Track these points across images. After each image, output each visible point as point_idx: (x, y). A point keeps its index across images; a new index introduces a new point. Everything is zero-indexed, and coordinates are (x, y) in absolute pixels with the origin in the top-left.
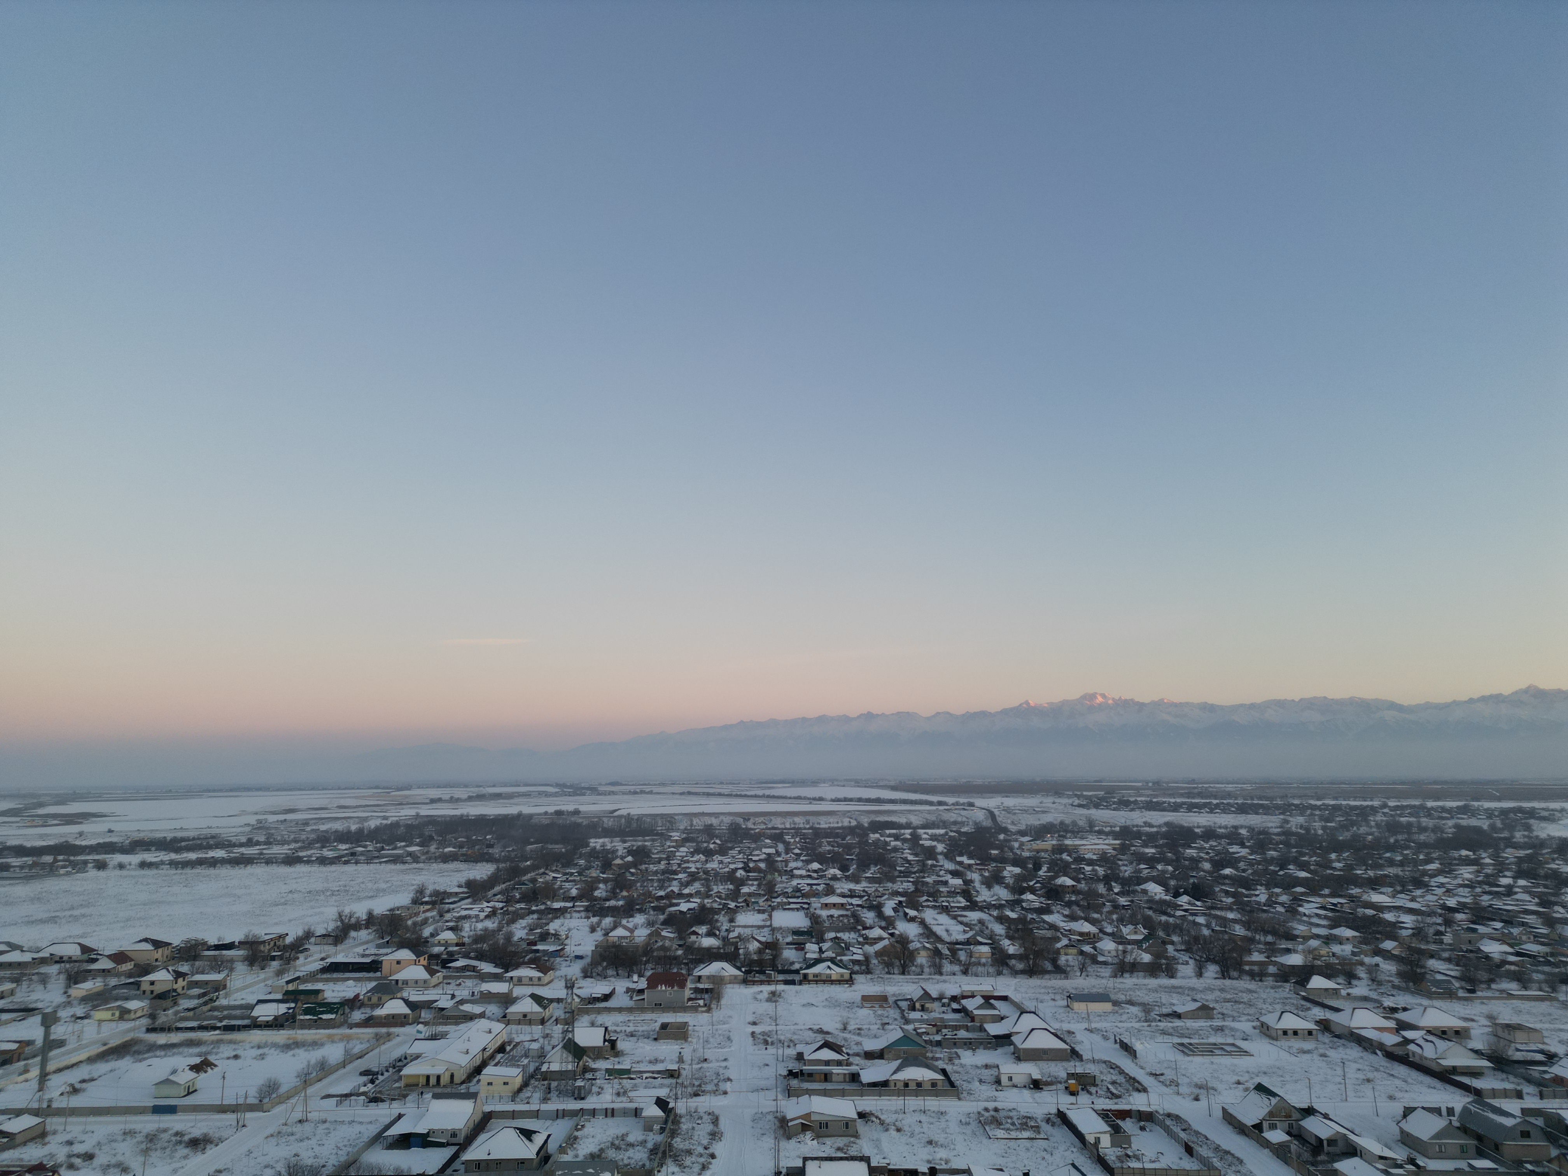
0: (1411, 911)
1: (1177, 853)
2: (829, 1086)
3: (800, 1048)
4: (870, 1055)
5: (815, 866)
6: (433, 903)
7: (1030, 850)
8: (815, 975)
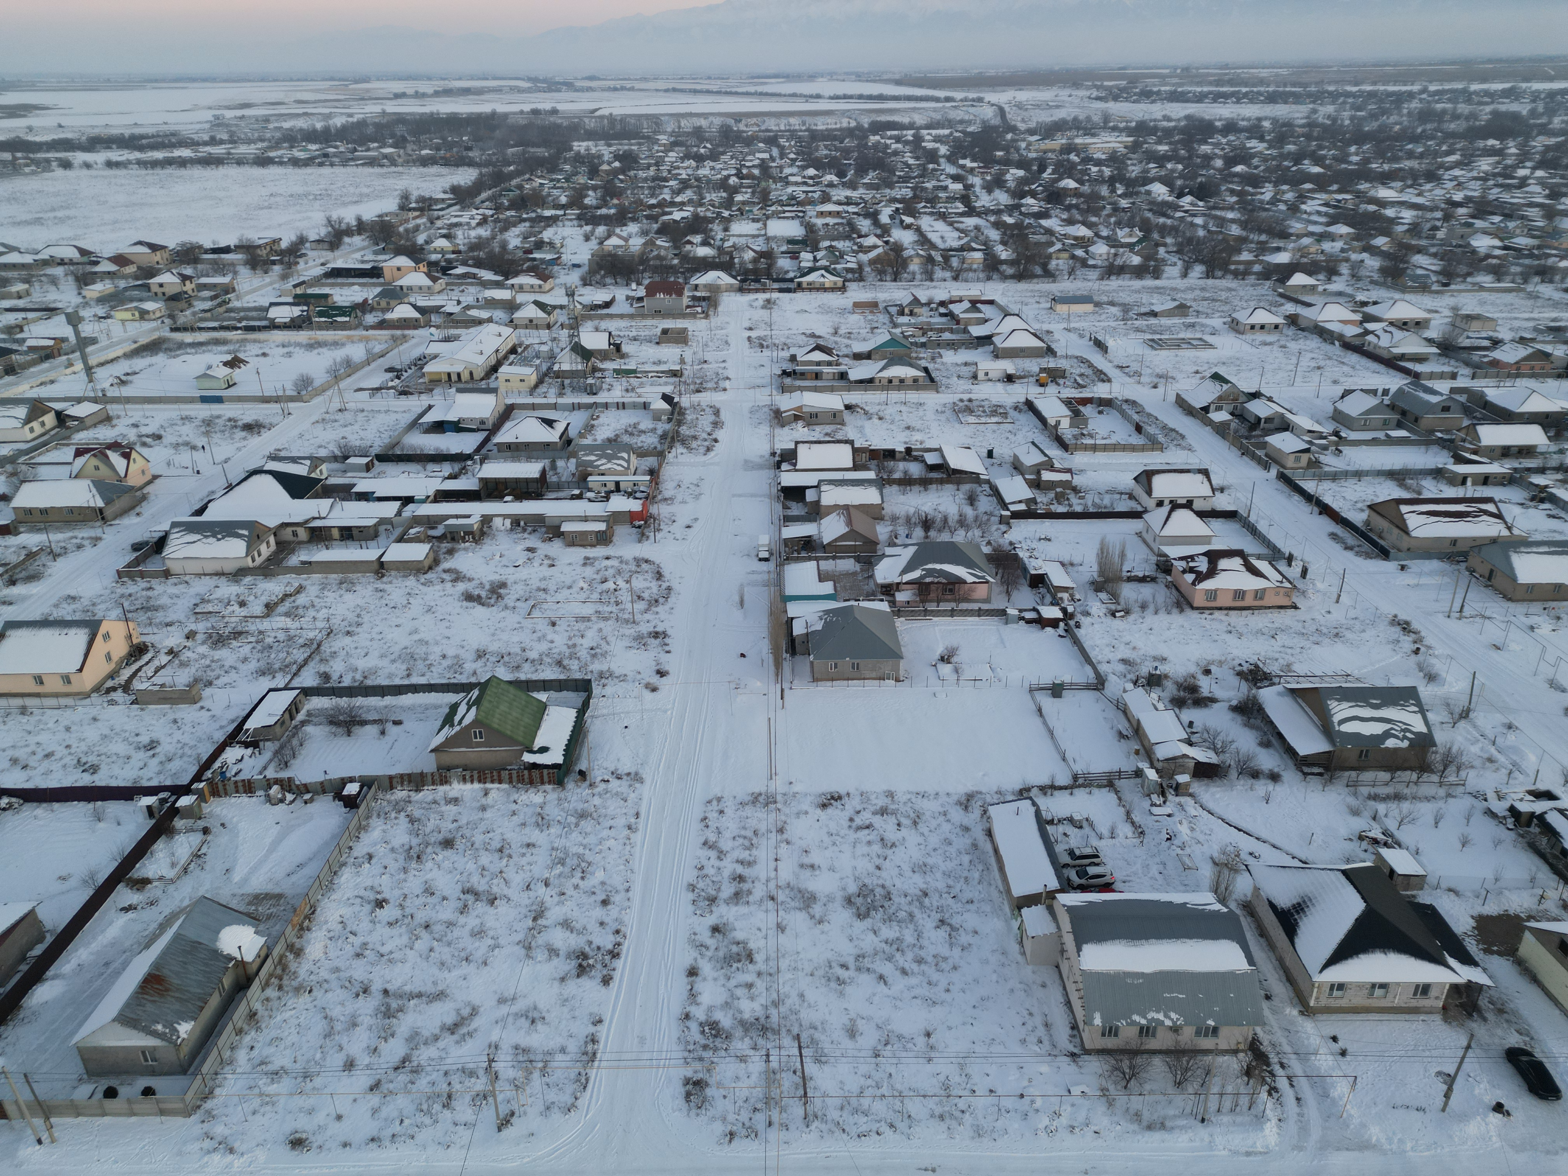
0: (1414, 206)
1: (1190, 150)
2: (819, 383)
3: (793, 351)
4: (858, 357)
5: (811, 172)
6: (421, 210)
7: (1037, 151)
8: (809, 284)
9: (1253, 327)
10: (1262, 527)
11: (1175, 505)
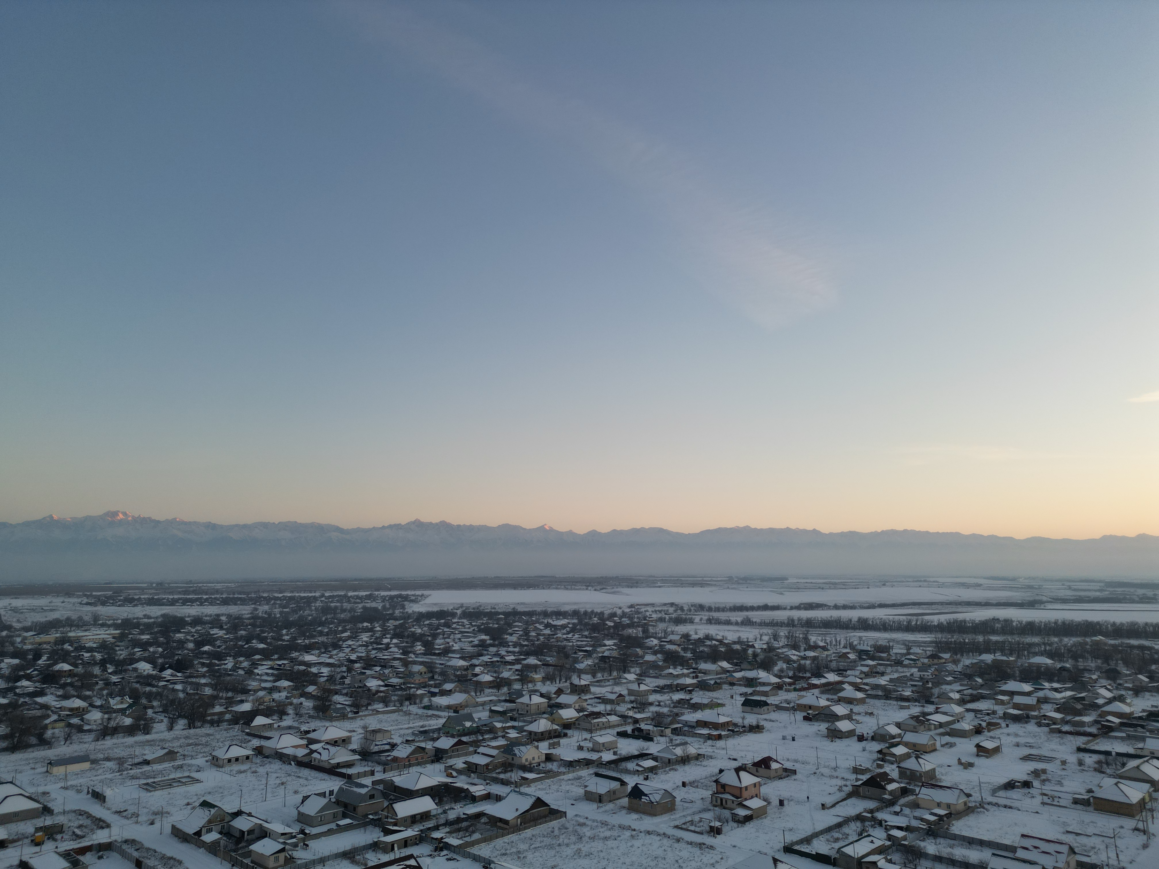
0: (328, 665)
1: (167, 637)
7: (32, 644)
9: (229, 761)
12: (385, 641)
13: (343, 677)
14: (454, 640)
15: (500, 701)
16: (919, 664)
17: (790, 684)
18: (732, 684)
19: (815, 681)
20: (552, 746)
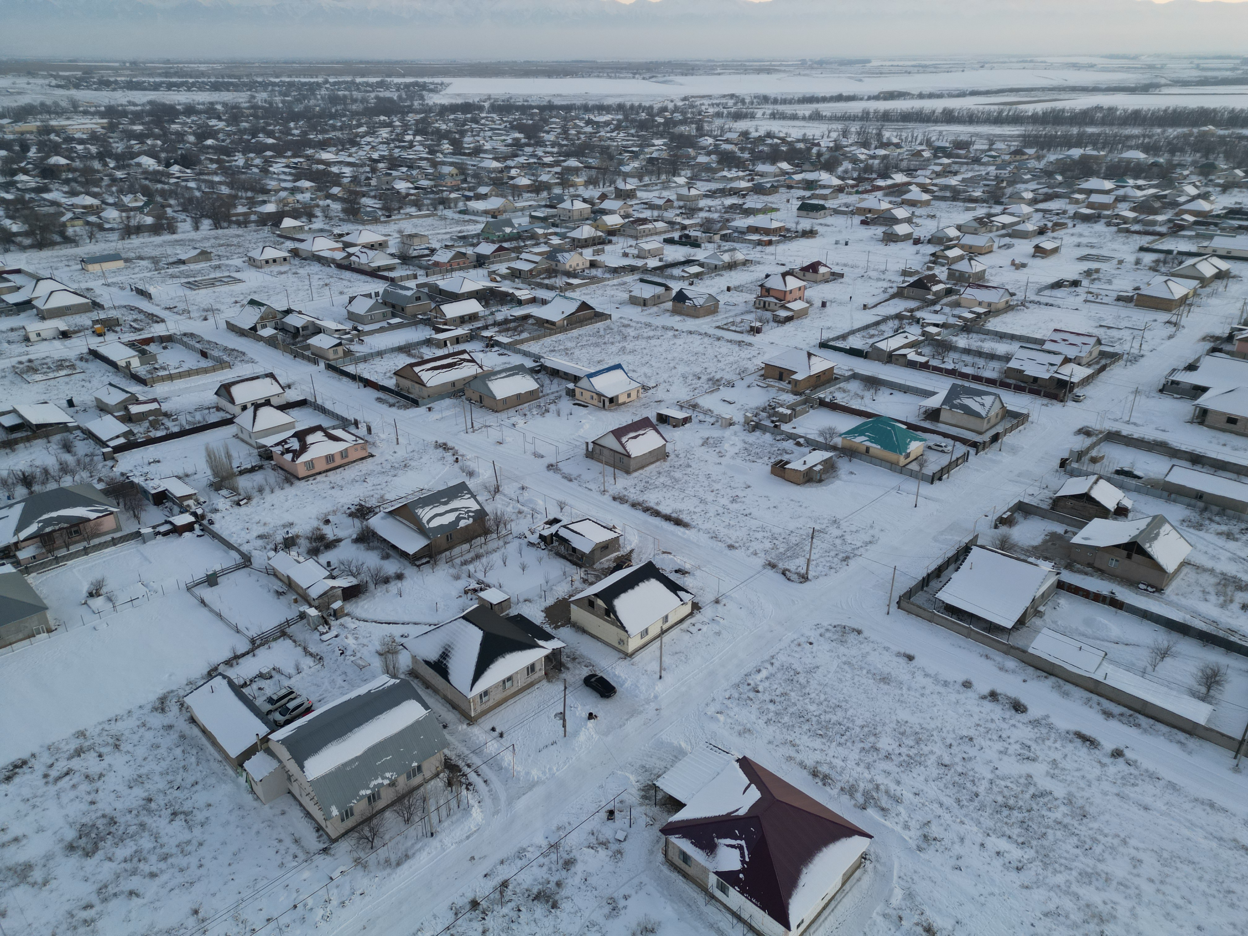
0: (349, 164)
1: (162, 128)
7: (13, 133)
9: (267, 262)
10: (328, 406)
11: (257, 406)
12: (408, 138)
13: (368, 179)
14: (484, 138)
15: (540, 206)
16: (999, 161)
17: (853, 186)
18: (790, 187)
19: (881, 183)
20: (597, 253)
